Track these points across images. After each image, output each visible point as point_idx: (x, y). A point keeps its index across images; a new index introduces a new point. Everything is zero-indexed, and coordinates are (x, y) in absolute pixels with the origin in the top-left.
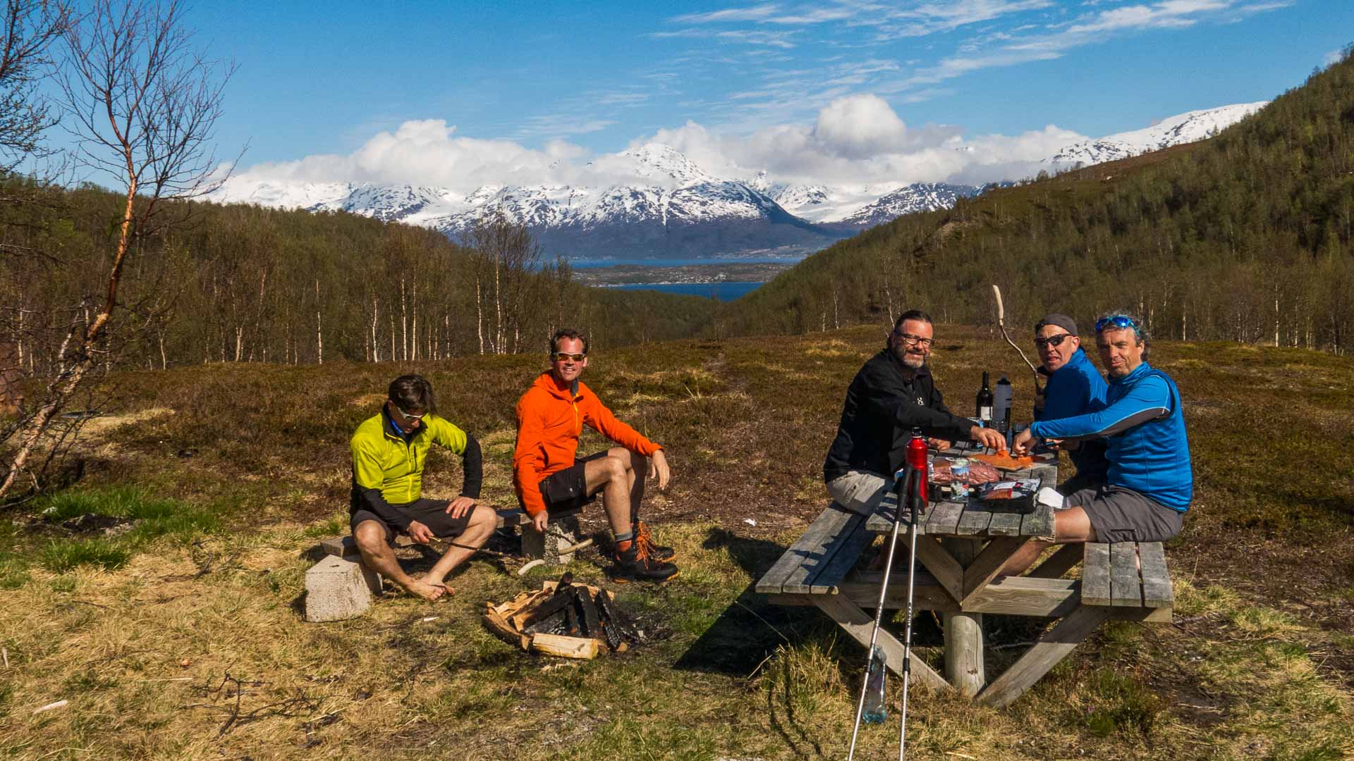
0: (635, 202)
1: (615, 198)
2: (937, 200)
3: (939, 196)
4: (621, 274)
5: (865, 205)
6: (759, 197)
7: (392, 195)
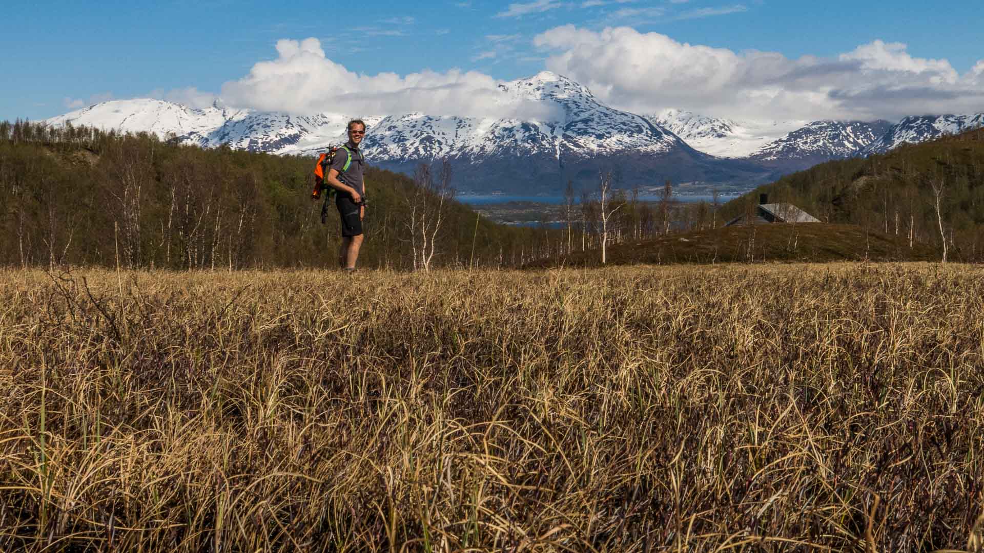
0: (527, 134)
1: (506, 129)
2: (852, 135)
3: (854, 132)
4: (516, 212)
5: (773, 140)
6: (659, 130)
7: (269, 124)
